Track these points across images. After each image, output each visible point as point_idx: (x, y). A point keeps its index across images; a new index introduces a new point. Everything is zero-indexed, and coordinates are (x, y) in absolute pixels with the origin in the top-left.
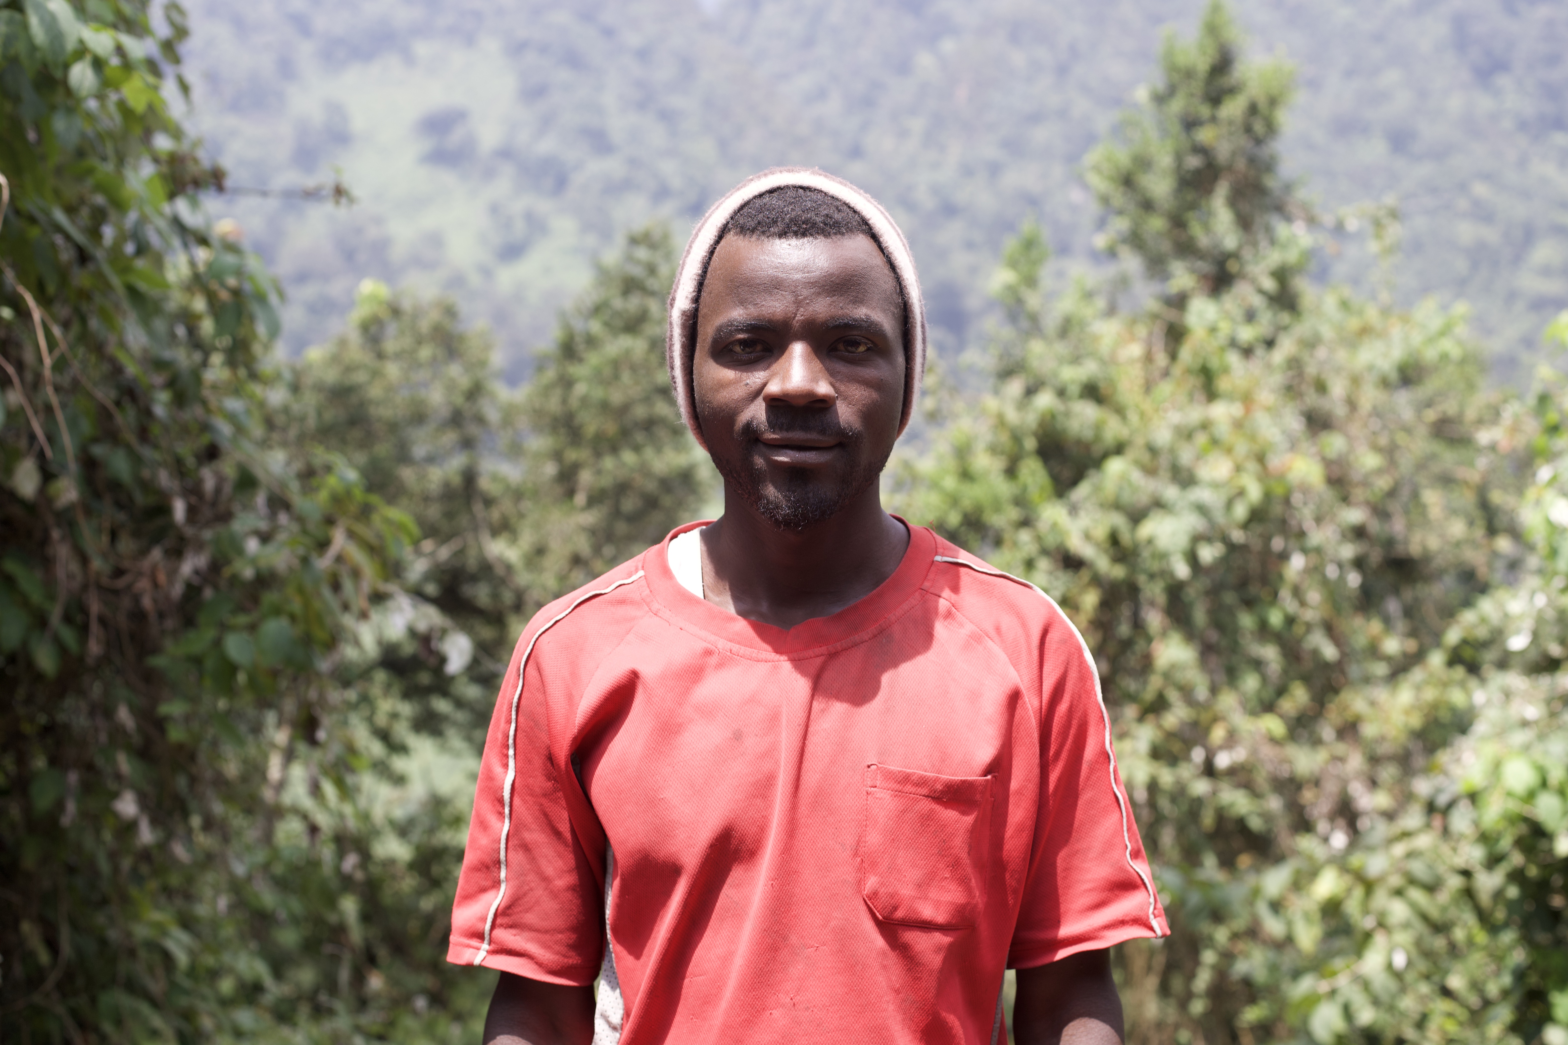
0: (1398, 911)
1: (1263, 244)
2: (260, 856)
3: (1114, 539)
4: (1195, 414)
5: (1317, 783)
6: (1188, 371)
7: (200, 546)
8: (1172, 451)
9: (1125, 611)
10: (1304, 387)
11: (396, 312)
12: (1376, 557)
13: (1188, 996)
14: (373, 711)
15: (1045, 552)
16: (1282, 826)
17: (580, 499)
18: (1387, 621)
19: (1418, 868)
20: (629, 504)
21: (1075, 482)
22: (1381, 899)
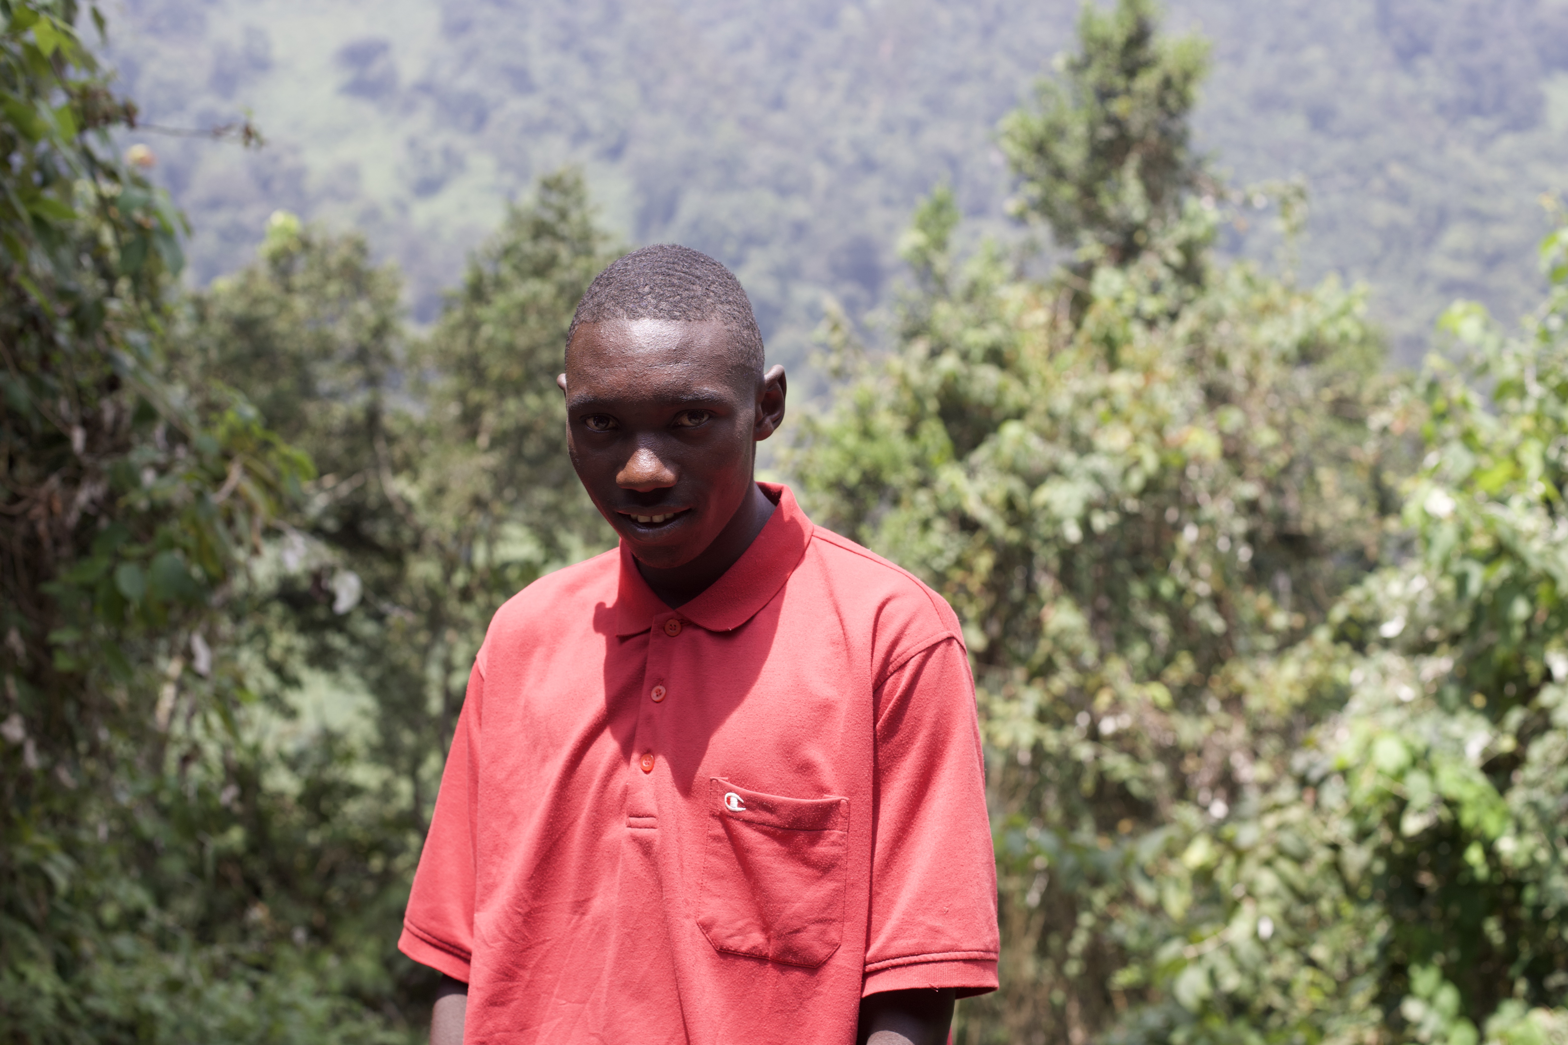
0: (1267, 881)
1: (1171, 216)
2: (146, 785)
3: (1010, 504)
4: (1096, 383)
5: (1199, 752)
6: (1092, 340)
7: (98, 476)
8: (1072, 418)
9: (1018, 574)
10: (1205, 362)
11: (306, 245)
12: (1267, 532)
13: (1063, 957)
14: (268, 643)
15: (942, 513)
16: (1165, 792)
17: (483, 440)
18: (1275, 595)
19: (1288, 840)
20: (532, 447)
21: (975, 444)
22: (1250, 869)
